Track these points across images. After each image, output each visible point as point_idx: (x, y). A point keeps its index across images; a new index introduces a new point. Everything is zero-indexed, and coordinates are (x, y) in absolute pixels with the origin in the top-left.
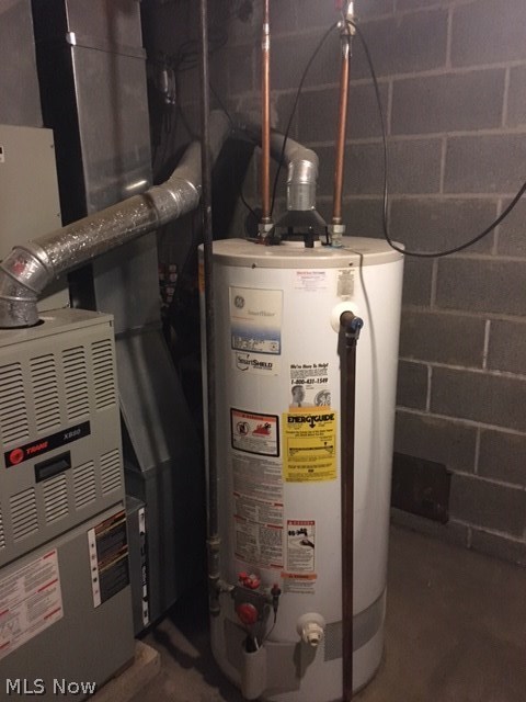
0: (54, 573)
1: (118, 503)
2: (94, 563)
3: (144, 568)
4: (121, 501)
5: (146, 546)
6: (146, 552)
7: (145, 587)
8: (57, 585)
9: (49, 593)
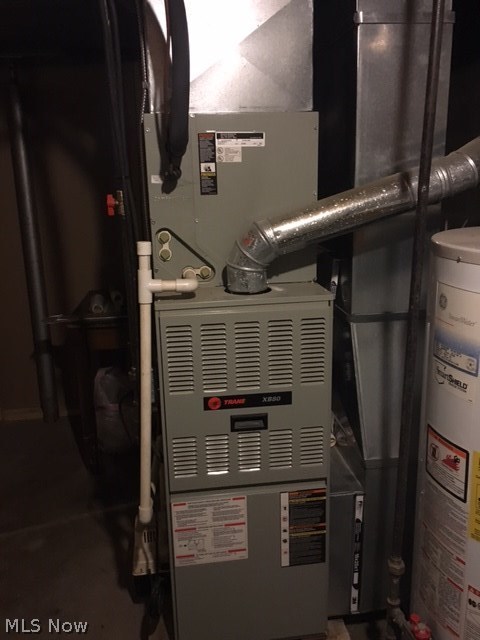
0: (242, 516)
1: (321, 479)
2: (285, 525)
3: (357, 556)
4: (325, 479)
5: (361, 535)
6: (361, 540)
7: (356, 575)
8: (244, 528)
9: (235, 532)
